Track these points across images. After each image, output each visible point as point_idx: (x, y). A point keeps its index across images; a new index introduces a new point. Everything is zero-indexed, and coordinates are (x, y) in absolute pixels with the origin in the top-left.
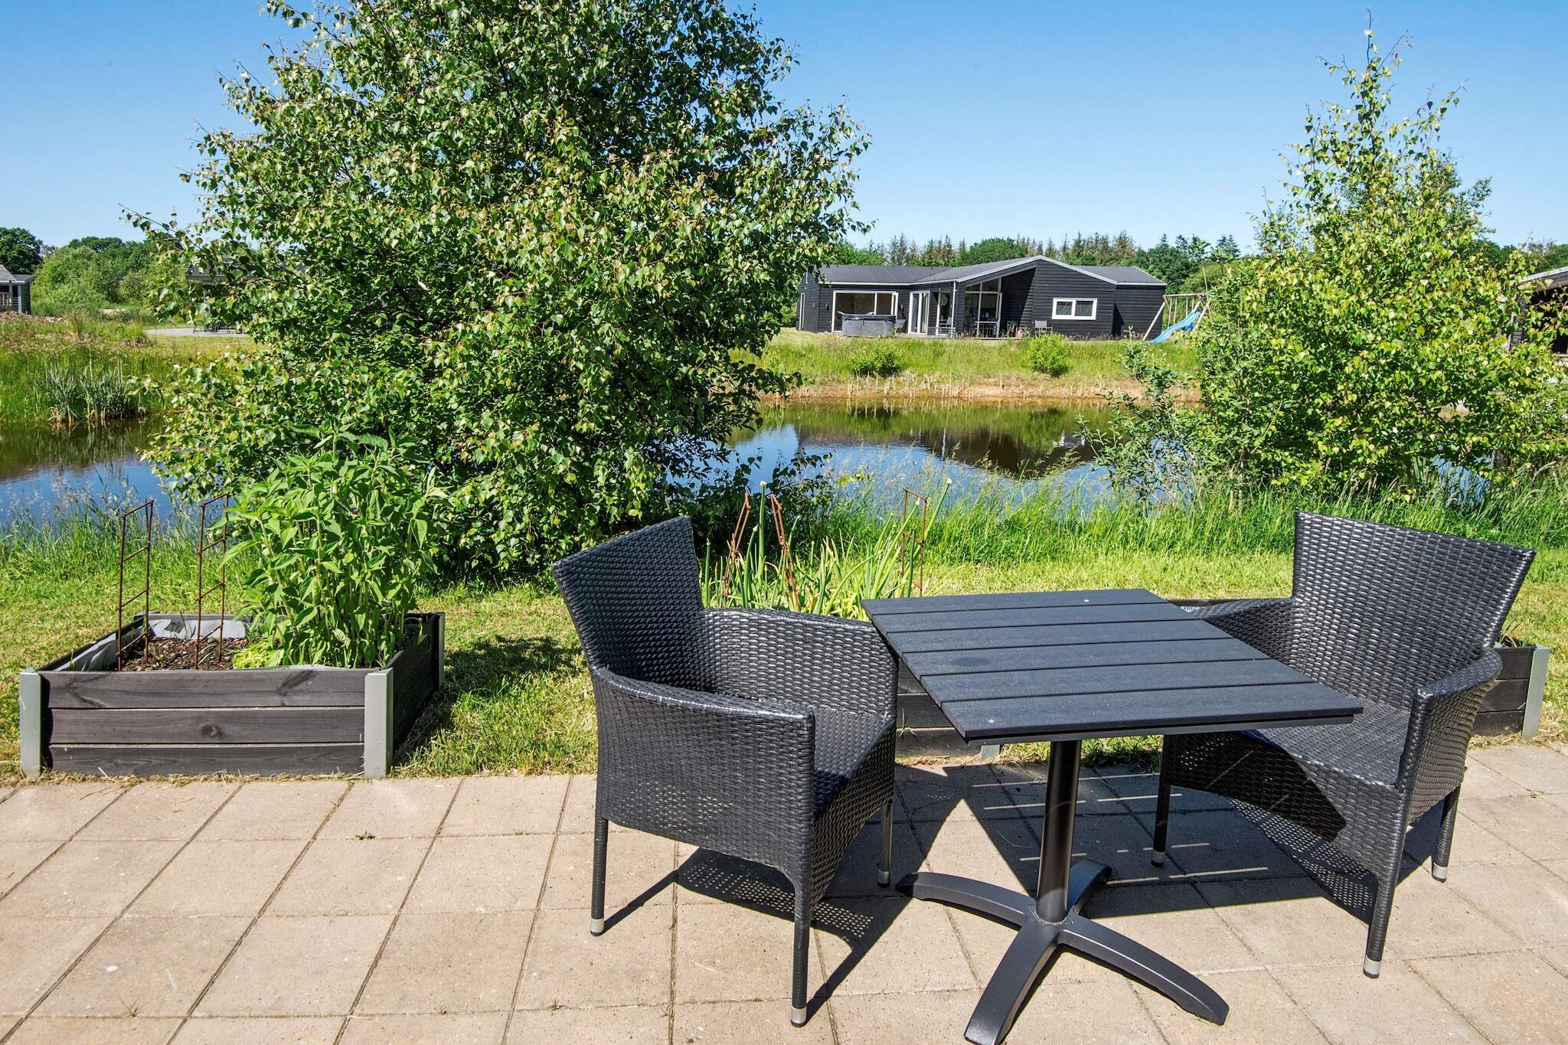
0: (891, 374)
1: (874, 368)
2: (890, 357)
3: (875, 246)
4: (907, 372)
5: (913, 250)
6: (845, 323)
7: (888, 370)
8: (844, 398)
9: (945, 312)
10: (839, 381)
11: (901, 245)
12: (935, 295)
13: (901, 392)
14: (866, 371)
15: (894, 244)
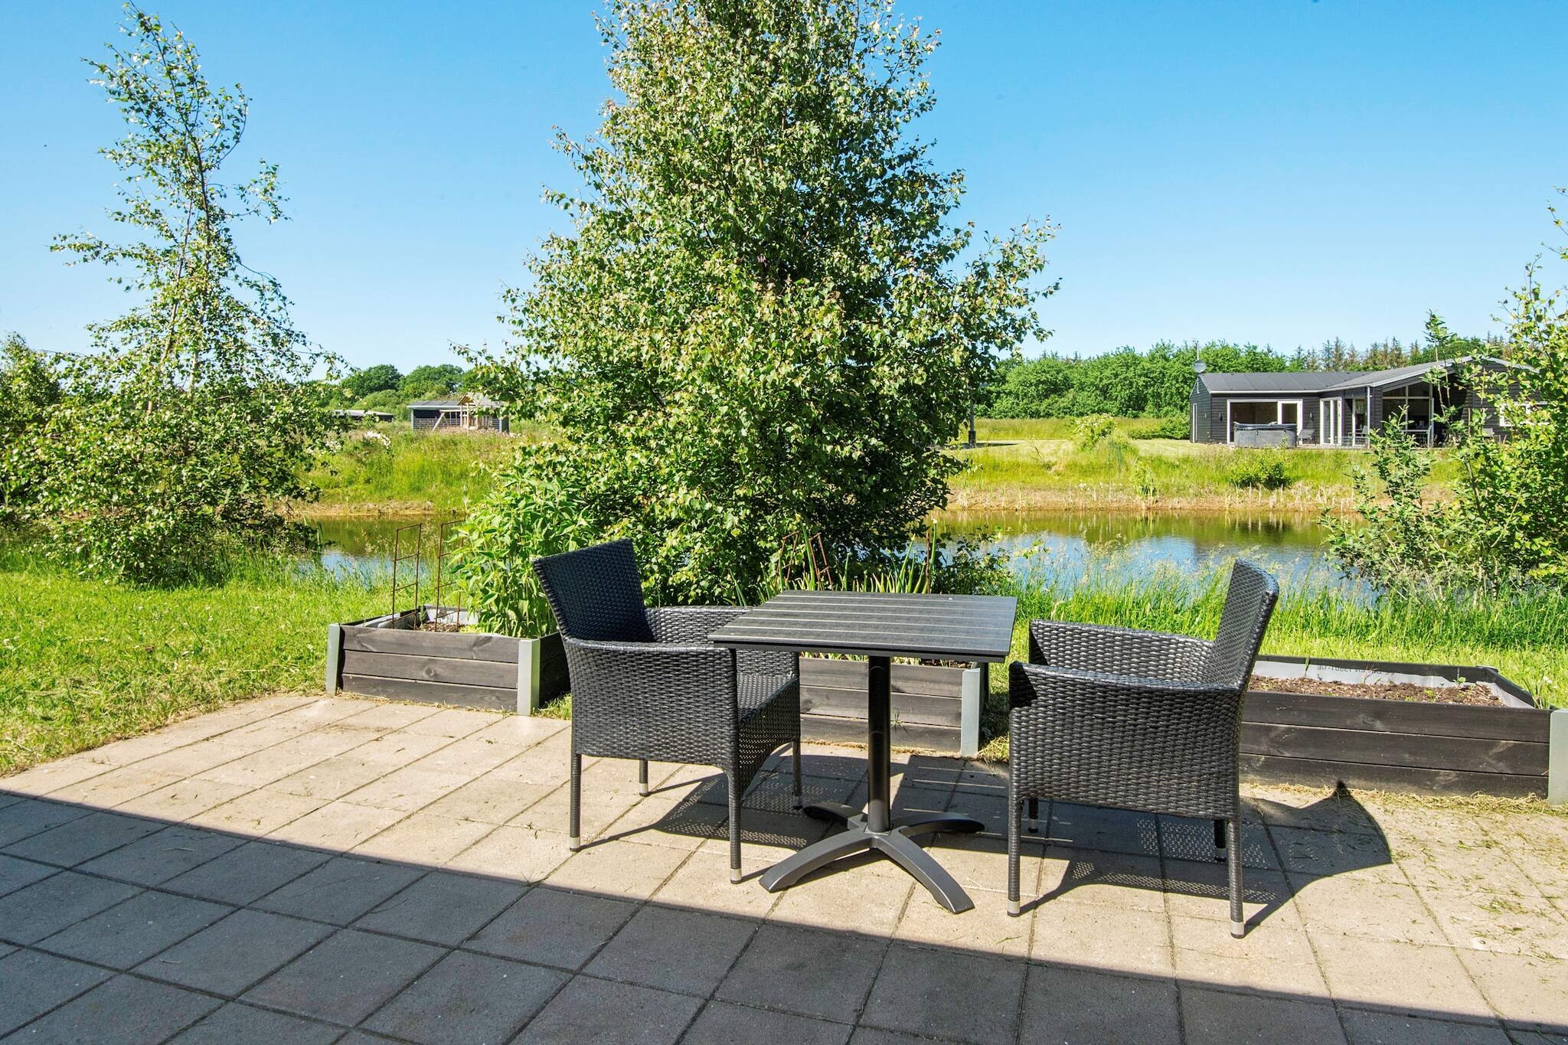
0: (1278, 487)
1: (1258, 479)
2: (1278, 467)
3: (1304, 353)
4: (1300, 484)
5: (1353, 356)
6: (1237, 434)
7: (1276, 481)
8: (1221, 510)
9: (1361, 420)
10: (1216, 493)
11: (1337, 350)
12: (1348, 403)
13: (1290, 505)
14: (1247, 482)
15: (1328, 350)
